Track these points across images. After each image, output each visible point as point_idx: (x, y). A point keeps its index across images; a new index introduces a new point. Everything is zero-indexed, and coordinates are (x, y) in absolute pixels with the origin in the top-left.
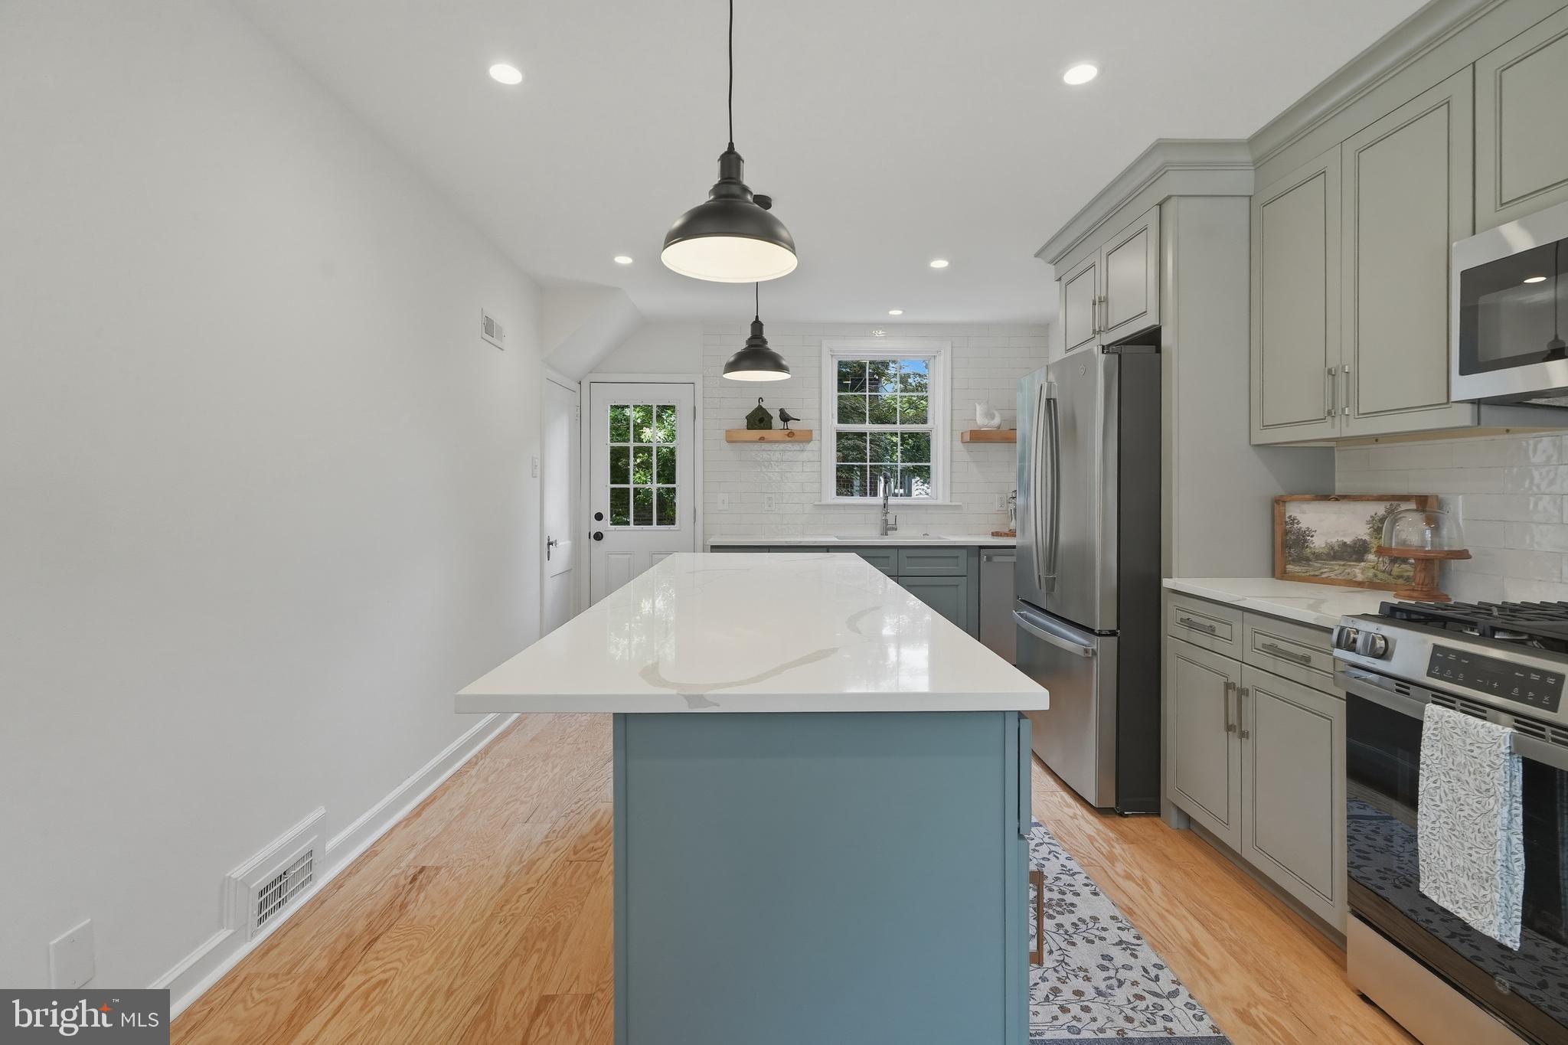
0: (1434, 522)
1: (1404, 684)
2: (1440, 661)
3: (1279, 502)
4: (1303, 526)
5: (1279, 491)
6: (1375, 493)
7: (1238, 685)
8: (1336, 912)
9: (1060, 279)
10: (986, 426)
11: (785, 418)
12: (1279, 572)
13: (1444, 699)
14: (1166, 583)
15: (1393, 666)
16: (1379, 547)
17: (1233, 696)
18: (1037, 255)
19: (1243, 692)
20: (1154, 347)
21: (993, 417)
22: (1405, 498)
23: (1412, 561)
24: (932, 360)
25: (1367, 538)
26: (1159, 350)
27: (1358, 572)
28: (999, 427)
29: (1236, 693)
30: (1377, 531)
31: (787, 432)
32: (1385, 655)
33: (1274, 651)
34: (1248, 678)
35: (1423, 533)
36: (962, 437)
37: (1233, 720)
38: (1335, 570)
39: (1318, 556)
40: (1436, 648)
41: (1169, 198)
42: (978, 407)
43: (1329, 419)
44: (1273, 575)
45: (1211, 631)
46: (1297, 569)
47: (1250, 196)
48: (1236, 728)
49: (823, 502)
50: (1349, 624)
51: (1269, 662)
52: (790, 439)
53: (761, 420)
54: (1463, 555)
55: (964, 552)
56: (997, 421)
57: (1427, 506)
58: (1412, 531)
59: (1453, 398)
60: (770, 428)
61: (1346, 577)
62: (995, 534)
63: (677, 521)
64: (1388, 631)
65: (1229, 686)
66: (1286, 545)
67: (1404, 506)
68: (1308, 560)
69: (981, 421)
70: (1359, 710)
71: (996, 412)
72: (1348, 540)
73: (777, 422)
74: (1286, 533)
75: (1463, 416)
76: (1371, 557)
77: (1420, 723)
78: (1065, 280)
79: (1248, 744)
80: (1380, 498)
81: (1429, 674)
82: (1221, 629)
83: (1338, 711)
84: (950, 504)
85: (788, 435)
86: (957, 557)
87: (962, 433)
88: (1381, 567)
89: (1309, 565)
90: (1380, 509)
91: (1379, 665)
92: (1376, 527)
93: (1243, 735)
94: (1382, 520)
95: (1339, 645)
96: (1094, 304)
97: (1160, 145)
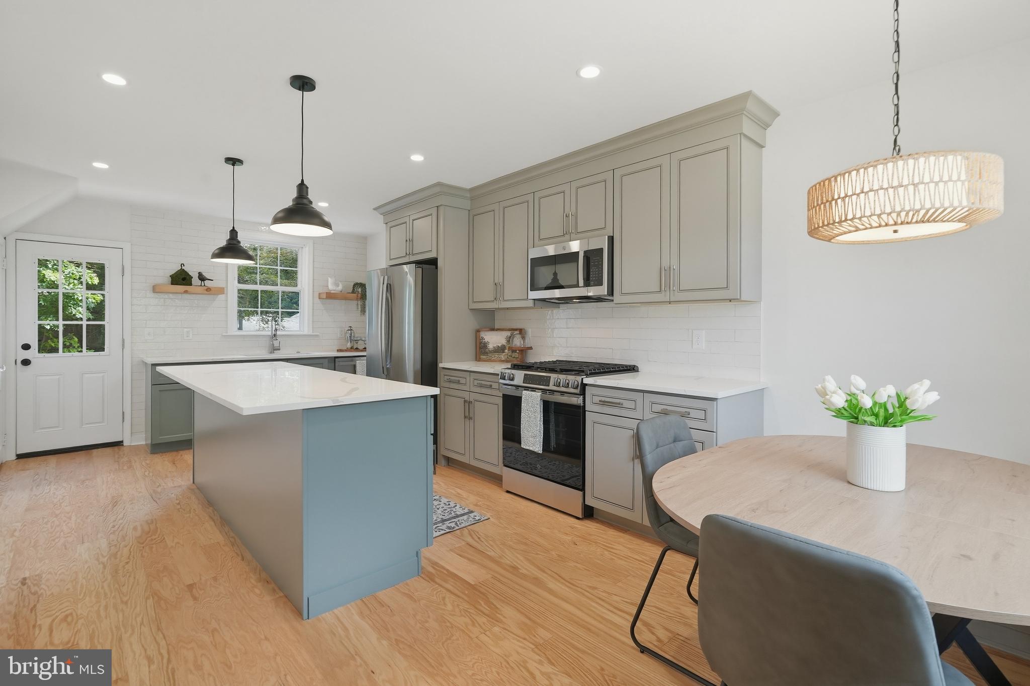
0: (523, 338)
1: (517, 387)
2: (527, 379)
3: (478, 331)
4: (486, 340)
5: (478, 327)
6: (508, 327)
7: (468, 400)
8: (499, 469)
9: (387, 223)
10: (334, 290)
11: (202, 278)
12: (478, 359)
13: (527, 389)
14: (441, 365)
15: (515, 382)
16: (509, 347)
17: (467, 405)
18: (375, 209)
19: (470, 402)
20: (435, 266)
21: (338, 286)
22: (516, 330)
23: (518, 352)
24: (300, 249)
25: (505, 344)
26: (437, 268)
27: (503, 357)
28: (341, 292)
29: (468, 403)
30: (508, 341)
31: (205, 288)
32: (512, 379)
33: (481, 386)
34: (473, 397)
35: (521, 342)
36: (319, 295)
37: (467, 414)
38: (496, 356)
39: (491, 352)
40: (525, 375)
41: (441, 205)
42: (329, 279)
43: (495, 301)
44: (476, 360)
45: (458, 382)
46: (484, 357)
47: (469, 210)
48: (468, 417)
49: (228, 334)
50: (503, 371)
51: (478, 390)
52: (207, 293)
53: (184, 279)
54: (531, 348)
55: (327, 360)
56: (340, 288)
57: (521, 331)
58: (517, 342)
59: (529, 298)
60: (191, 284)
61: (499, 359)
62: (339, 351)
63: (105, 350)
64: (514, 371)
65: (465, 401)
66: (480, 348)
67: (516, 332)
68: (487, 353)
69: (331, 287)
70: (506, 398)
71: (340, 283)
72: (500, 345)
73: (196, 281)
74: (481, 343)
75: (531, 304)
76: (506, 351)
77: (521, 397)
78: (390, 224)
79: (472, 422)
80: (509, 330)
81: (524, 383)
82: (463, 381)
83: (500, 401)
84: (312, 334)
85: (207, 290)
86: (322, 364)
87: (319, 294)
88: (509, 354)
89: (488, 355)
90: (508, 333)
91: (512, 383)
92: (509, 340)
93: (470, 418)
94: (510, 337)
95: (501, 379)
96: (407, 241)
97: (439, 184)
